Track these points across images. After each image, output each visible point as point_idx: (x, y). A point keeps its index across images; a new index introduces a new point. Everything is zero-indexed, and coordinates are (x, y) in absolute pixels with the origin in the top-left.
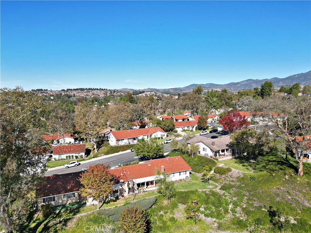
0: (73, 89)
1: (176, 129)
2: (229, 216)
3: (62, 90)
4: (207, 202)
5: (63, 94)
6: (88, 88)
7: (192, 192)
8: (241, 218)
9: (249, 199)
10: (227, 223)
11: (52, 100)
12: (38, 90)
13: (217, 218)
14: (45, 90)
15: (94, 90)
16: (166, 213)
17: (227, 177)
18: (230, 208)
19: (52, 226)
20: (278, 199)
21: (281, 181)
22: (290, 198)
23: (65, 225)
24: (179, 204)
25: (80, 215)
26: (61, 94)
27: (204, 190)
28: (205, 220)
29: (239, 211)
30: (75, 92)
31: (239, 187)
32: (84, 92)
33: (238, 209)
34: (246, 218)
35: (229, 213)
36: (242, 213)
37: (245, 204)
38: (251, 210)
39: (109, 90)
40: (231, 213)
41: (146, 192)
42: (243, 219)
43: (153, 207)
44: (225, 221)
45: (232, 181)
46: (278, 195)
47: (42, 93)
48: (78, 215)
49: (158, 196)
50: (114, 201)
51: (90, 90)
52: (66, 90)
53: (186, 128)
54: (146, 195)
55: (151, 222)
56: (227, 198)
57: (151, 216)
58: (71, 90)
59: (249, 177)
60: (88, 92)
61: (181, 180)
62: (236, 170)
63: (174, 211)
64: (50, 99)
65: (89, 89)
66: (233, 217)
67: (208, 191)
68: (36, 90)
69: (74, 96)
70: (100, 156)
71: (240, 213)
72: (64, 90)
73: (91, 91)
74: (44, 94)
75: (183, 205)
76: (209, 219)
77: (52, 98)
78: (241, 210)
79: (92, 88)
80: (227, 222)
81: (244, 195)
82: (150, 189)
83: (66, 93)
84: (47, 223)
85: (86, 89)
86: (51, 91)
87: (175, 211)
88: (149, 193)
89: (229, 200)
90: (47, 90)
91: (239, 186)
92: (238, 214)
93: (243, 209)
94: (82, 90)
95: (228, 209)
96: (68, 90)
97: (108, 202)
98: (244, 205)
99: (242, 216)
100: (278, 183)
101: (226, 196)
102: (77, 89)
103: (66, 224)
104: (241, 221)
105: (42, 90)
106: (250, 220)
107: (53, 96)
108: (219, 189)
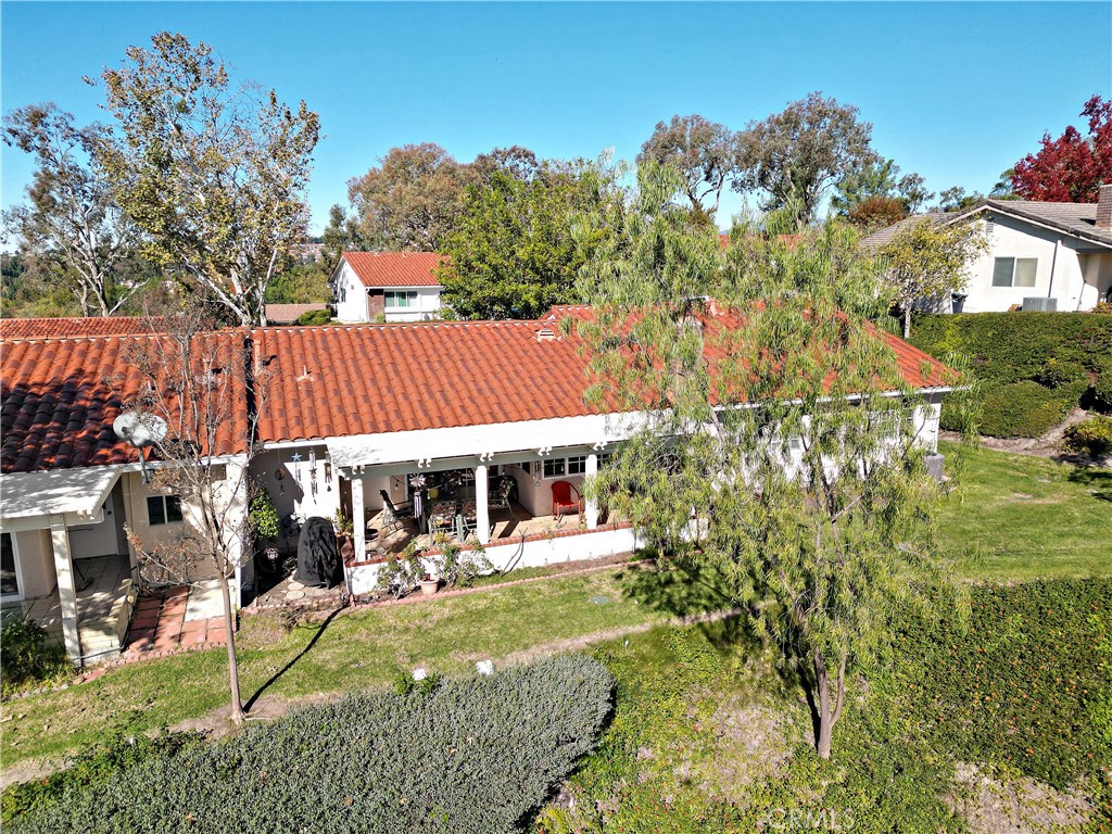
41: (479, 589)
49: (641, 639)
54: (479, 616)
82: (537, 554)
88: (518, 592)
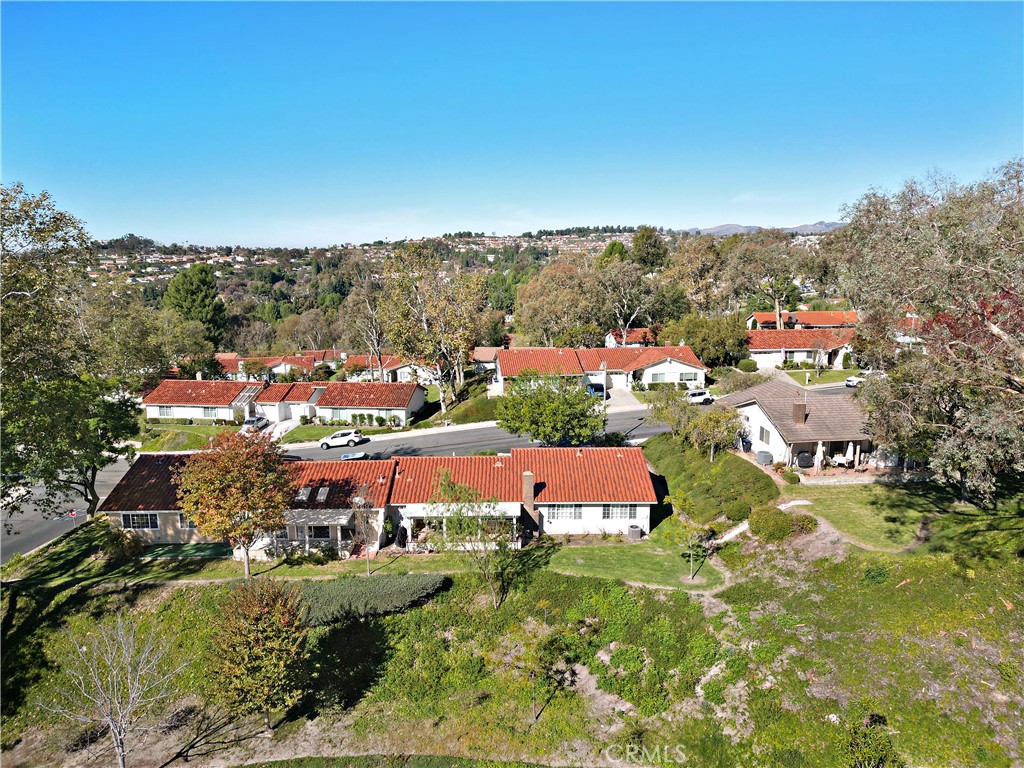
0: (557, 231)
1: (754, 357)
2: (687, 708)
3: (525, 235)
4: (633, 635)
5: (525, 245)
6: (600, 228)
7: (599, 585)
8: (727, 731)
9: (800, 661)
10: (661, 733)
11: (490, 265)
12: (460, 235)
13: (637, 702)
14: (477, 235)
15: (620, 231)
16: (464, 638)
17: (783, 552)
18: (708, 677)
19: (97, 596)
20: (935, 690)
21: (991, 610)
22: (1001, 697)
23: (131, 601)
24: (530, 619)
25: (187, 581)
26: (518, 247)
27: (652, 587)
28: (592, 697)
29: (734, 698)
30: (559, 241)
31: (798, 604)
32: (587, 241)
33: (740, 688)
34: (747, 735)
35: (694, 695)
36: (741, 710)
37: (774, 674)
38: (786, 705)
39: (670, 232)
40: (701, 699)
42: (732, 733)
43: (428, 607)
44: (659, 724)
45: (790, 573)
46: (940, 671)
47: (468, 243)
48: (183, 582)
50: (320, 562)
51: (606, 232)
52: (535, 233)
53: (800, 357)
55: (391, 656)
56: (720, 636)
57: (403, 636)
58: (550, 233)
59: (864, 566)
60: (599, 240)
61: (605, 536)
62: (832, 529)
63: (501, 638)
64: (484, 260)
65: (605, 230)
66: (700, 716)
67: (666, 595)
68: (456, 235)
69: (556, 250)
70: (439, 425)
71: (735, 709)
72: (529, 235)
73: (610, 237)
74: (473, 246)
75: (545, 626)
76: (607, 700)
77: (491, 258)
78: (744, 698)
79: (615, 227)
80: (666, 728)
81: (794, 639)
83: (532, 244)
84: (91, 586)
85: (596, 230)
86: (493, 238)
87: (506, 640)
89: (726, 645)
90: (482, 235)
91: (798, 598)
92: (723, 709)
93: (756, 695)
94: (582, 232)
95: (698, 680)
96: (541, 233)
97: (299, 562)
98: (771, 678)
99: (732, 723)
100: (970, 615)
101: (720, 627)
102: (568, 232)
103: (135, 599)
104: (719, 741)
105: (469, 234)
106: (756, 750)
107: (493, 251)
108: (716, 596)
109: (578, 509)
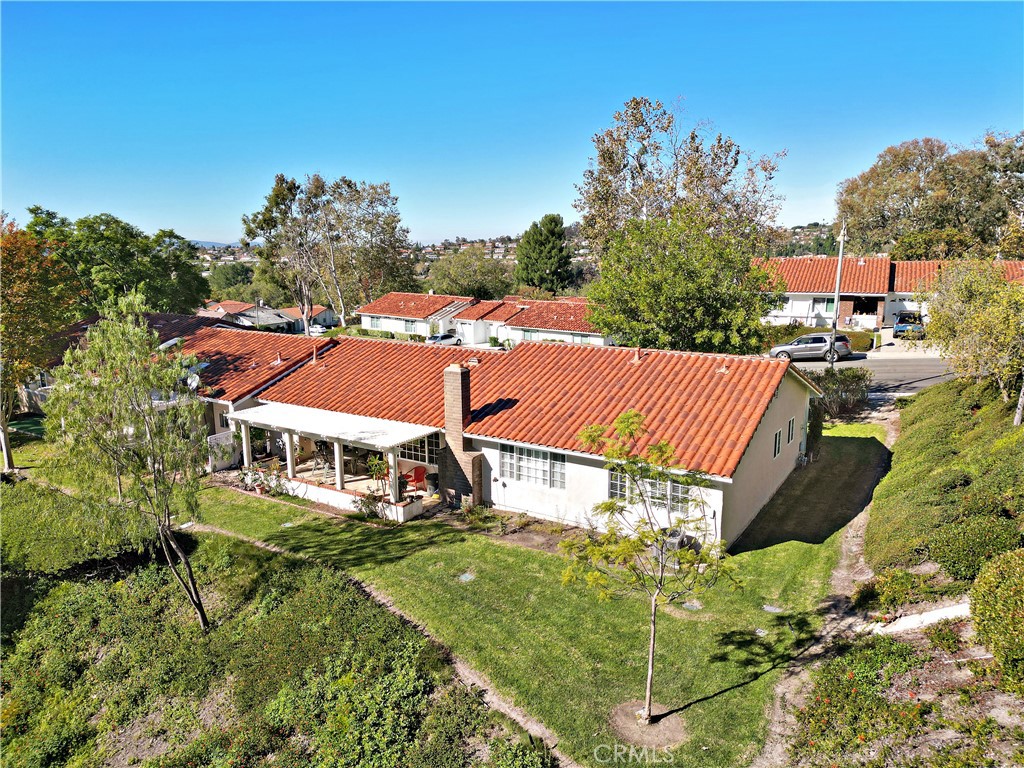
109: (558, 464)
